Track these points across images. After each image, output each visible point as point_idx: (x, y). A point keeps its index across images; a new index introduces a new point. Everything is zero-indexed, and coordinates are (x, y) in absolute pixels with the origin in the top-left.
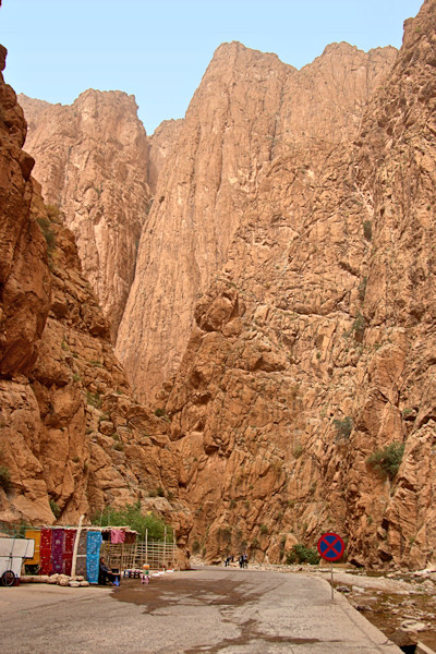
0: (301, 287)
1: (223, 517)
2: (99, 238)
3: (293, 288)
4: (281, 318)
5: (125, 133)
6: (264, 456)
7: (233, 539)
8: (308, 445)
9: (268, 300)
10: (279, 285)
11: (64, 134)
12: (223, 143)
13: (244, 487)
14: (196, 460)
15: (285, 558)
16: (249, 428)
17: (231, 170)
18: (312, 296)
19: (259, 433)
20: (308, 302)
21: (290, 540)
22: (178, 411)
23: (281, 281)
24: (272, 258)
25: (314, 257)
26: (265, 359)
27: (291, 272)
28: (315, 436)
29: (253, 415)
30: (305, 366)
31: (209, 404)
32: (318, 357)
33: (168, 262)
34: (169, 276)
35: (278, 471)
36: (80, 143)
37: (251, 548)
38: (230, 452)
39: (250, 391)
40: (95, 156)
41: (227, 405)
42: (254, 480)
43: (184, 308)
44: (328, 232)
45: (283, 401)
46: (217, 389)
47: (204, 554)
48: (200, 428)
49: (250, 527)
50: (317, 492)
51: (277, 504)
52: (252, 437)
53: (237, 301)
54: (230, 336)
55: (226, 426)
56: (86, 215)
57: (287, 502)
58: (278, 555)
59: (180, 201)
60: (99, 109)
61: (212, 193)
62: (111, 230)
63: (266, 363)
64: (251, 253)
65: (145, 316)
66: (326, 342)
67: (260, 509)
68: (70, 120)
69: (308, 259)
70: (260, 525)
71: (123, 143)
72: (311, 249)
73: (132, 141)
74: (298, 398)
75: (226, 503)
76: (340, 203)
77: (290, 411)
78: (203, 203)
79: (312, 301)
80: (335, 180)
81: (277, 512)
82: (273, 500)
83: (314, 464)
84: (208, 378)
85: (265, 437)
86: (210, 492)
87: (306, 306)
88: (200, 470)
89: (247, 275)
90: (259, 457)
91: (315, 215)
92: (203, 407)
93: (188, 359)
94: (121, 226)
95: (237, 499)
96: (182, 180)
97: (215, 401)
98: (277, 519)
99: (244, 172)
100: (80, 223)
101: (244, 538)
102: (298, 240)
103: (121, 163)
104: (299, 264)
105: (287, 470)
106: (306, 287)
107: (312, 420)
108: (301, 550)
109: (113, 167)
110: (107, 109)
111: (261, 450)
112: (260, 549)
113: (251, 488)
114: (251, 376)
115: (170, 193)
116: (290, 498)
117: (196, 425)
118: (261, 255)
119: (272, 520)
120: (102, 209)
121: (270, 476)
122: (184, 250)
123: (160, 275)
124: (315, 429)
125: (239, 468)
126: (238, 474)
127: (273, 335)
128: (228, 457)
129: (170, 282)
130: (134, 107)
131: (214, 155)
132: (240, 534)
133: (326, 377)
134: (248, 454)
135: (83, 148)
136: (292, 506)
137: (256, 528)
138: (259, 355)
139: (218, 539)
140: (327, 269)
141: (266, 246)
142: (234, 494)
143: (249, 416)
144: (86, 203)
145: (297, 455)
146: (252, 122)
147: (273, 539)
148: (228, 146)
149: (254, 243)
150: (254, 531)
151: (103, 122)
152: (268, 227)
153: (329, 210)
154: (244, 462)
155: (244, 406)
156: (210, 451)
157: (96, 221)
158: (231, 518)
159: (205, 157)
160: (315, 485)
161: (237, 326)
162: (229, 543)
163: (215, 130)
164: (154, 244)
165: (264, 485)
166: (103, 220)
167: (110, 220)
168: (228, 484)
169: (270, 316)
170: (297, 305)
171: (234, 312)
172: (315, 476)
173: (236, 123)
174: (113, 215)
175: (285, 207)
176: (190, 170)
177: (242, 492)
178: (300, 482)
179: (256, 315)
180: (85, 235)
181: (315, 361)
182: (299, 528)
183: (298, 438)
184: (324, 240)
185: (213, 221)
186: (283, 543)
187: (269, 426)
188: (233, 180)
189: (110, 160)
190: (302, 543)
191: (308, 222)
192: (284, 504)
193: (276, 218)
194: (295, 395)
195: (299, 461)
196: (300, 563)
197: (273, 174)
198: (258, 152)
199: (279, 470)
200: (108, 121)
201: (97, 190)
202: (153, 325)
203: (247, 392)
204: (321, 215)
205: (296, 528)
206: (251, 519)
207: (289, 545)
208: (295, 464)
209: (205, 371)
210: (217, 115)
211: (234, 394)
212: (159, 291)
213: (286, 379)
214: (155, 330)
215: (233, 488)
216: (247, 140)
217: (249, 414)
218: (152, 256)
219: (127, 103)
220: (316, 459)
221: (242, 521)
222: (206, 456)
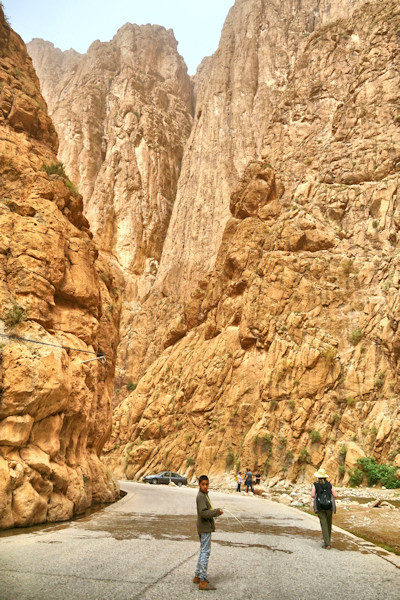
0: (348, 156)
1: (261, 422)
2: (140, 159)
3: (340, 158)
4: (326, 191)
5: (165, 66)
6: (312, 346)
7: (274, 450)
8: (369, 328)
9: (310, 177)
10: (321, 159)
11: (104, 67)
12: (258, 46)
13: (287, 383)
14: (230, 356)
15: (347, 478)
16: (293, 314)
17: (268, 73)
18: (362, 162)
19: (304, 319)
20: (359, 169)
21: (352, 451)
22: (213, 307)
23: (324, 155)
24: (314, 133)
25: (364, 122)
26: (309, 237)
27: (336, 143)
28: (378, 316)
29: (297, 299)
30: (358, 239)
31: (245, 294)
32: (375, 225)
33: (207, 172)
34: (209, 185)
35: (330, 362)
36: (118, 74)
37: (300, 462)
38: (269, 343)
39: (292, 272)
40: (133, 84)
41: (265, 291)
42: (299, 374)
43: (224, 213)
44: (380, 91)
45: (333, 280)
46: (254, 274)
47: (238, 470)
48: (236, 322)
49: (296, 434)
50: (387, 386)
51: (332, 404)
52: (296, 322)
53: (273, 181)
54: (267, 219)
55: (264, 313)
56: (127, 139)
57: (345, 401)
58: (337, 473)
59: (216, 112)
60: (137, 42)
61: (249, 98)
62: (152, 152)
63: (311, 242)
64: (289, 133)
65: (187, 228)
66: (384, 207)
67: (310, 411)
68: (109, 53)
69: (356, 123)
70: (310, 432)
71: (165, 76)
72: (359, 112)
73: (173, 73)
74: (351, 275)
75: (265, 404)
76: (392, 58)
77: (343, 290)
78: (239, 109)
79: (363, 167)
80: (385, 33)
81: (332, 414)
82: (326, 398)
83: (379, 351)
84: (242, 265)
85: (312, 322)
86: (247, 392)
87: (356, 174)
88: (235, 368)
89: (285, 157)
90: (305, 345)
91: (363, 76)
92: (239, 298)
93: (223, 251)
94: (162, 148)
95: (279, 398)
96: (218, 90)
97: (251, 288)
98: (333, 424)
99: (281, 72)
100: (121, 147)
101: (289, 448)
102: (342, 108)
103: (161, 91)
104: (345, 131)
105: (342, 361)
106: (354, 155)
107: (372, 299)
108: (370, 466)
109: (153, 95)
110: (145, 42)
111: (308, 338)
112: (311, 464)
113: (297, 384)
114: (293, 256)
115: (207, 106)
116: (349, 395)
117: (232, 319)
118: (300, 132)
119: (326, 425)
120: (141, 131)
121: (321, 369)
122: (222, 158)
123: (200, 185)
124: (377, 308)
125: (280, 360)
126: (280, 367)
127: (317, 211)
128: (267, 349)
129: (209, 191)
130: (173, 42)
131: (249, 59)
132: (284, 443)
133: (387, 246)
134: (291, 344)
135: (122, 77)
136: (352, 406)
137: (305, 436)
138: (300, 233)
139: (255, 450)
140: (380, 130)
141: (306, 123)
142: (274, 393)
143: (291, 300)
144: (126, 127)
145: (355, 341)
146: (288, 22)
147: (328, 450)
148: (265, 48)
149: (291, 122)
150: (302, 439)
151: (142, 56)
152: (307, 101)
153: (379, 69)
154: (286, 353)
155: (285, 290)
156: (247, 344)
157: (137, 143)
158: (272, 423)
159: (240, 63)
160: (382, 377)
161: (274, 208)
162: (270, 456)
163: (250, 35)
164: (193, 158)
165: (313, 380)
166: (143, 142)
167: (150, 142)
168: (267, 380)
169: (313, 192)
170: (345, 175)
171: (272, 193)
172: (382, 366)
173: (271, 24)
174: (153, 137)
175: (326, 77)
176: (225, 78)
177: (285, 389)
178: (361, 375)
179: (296, 194)
180: (126, 157)
181: (371, 231)
182: (364, 434)
183: (355, 321)
184: (375, 101)
185: (251, 125)
186: (343, 455)
187: (317, 310)
188: (270, 82)
189: (150, 88)
190: (370, 456)
191: (354, 85)
192: (342, 403)
193: (316, 91)
194: (347, 272)
195: (358, 348)
196: (370, 485)
197: (311, 47)
198: (296, 50)
199: (332, 360)
200: (147, 54)
201: (136, 114)
202: (194, 234)
203: (288, 274)
204: (370, 74)
205: (360, 434)
206: (298, 423)
207: (351, 459)
208: (353, 352)
209: (238, 257)
210: (251, 18)
211: (273, 277)
212: (199, 200)
213: (335, 256)
214: (196, 238)
215: (274, 384)
216: (284, 39)
217: (291, 297)
218: (192, 170)
219: (165, 37)
220: (380, 343)
221: (286, 426)
222: (243, 351)
